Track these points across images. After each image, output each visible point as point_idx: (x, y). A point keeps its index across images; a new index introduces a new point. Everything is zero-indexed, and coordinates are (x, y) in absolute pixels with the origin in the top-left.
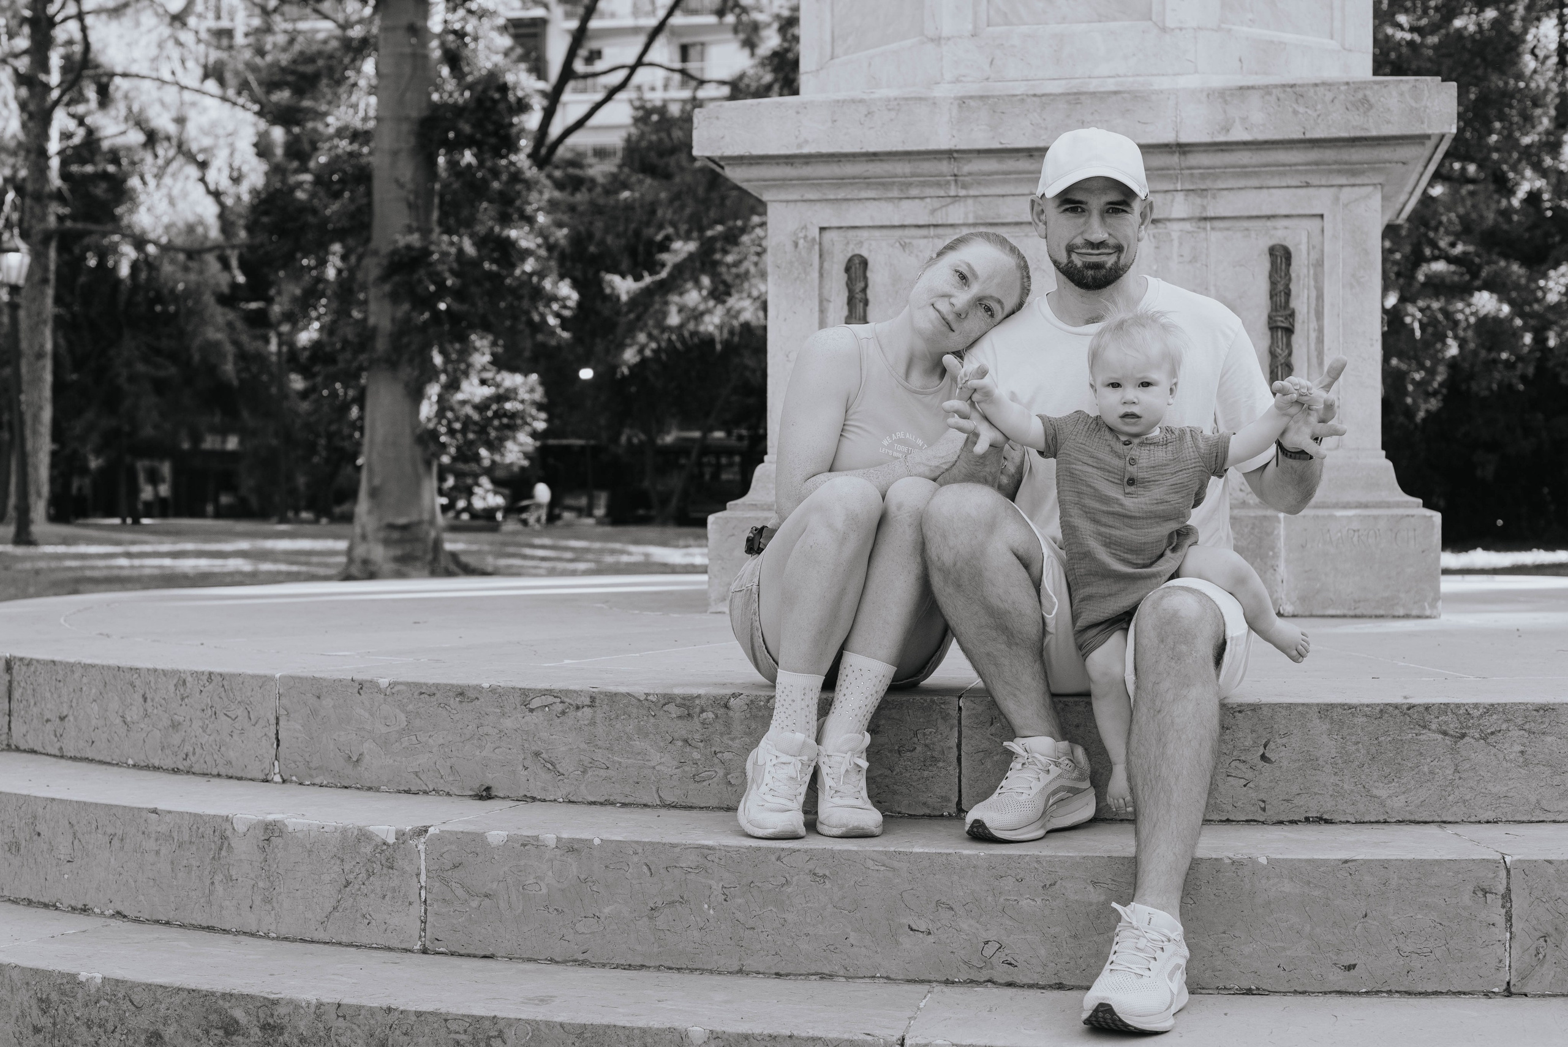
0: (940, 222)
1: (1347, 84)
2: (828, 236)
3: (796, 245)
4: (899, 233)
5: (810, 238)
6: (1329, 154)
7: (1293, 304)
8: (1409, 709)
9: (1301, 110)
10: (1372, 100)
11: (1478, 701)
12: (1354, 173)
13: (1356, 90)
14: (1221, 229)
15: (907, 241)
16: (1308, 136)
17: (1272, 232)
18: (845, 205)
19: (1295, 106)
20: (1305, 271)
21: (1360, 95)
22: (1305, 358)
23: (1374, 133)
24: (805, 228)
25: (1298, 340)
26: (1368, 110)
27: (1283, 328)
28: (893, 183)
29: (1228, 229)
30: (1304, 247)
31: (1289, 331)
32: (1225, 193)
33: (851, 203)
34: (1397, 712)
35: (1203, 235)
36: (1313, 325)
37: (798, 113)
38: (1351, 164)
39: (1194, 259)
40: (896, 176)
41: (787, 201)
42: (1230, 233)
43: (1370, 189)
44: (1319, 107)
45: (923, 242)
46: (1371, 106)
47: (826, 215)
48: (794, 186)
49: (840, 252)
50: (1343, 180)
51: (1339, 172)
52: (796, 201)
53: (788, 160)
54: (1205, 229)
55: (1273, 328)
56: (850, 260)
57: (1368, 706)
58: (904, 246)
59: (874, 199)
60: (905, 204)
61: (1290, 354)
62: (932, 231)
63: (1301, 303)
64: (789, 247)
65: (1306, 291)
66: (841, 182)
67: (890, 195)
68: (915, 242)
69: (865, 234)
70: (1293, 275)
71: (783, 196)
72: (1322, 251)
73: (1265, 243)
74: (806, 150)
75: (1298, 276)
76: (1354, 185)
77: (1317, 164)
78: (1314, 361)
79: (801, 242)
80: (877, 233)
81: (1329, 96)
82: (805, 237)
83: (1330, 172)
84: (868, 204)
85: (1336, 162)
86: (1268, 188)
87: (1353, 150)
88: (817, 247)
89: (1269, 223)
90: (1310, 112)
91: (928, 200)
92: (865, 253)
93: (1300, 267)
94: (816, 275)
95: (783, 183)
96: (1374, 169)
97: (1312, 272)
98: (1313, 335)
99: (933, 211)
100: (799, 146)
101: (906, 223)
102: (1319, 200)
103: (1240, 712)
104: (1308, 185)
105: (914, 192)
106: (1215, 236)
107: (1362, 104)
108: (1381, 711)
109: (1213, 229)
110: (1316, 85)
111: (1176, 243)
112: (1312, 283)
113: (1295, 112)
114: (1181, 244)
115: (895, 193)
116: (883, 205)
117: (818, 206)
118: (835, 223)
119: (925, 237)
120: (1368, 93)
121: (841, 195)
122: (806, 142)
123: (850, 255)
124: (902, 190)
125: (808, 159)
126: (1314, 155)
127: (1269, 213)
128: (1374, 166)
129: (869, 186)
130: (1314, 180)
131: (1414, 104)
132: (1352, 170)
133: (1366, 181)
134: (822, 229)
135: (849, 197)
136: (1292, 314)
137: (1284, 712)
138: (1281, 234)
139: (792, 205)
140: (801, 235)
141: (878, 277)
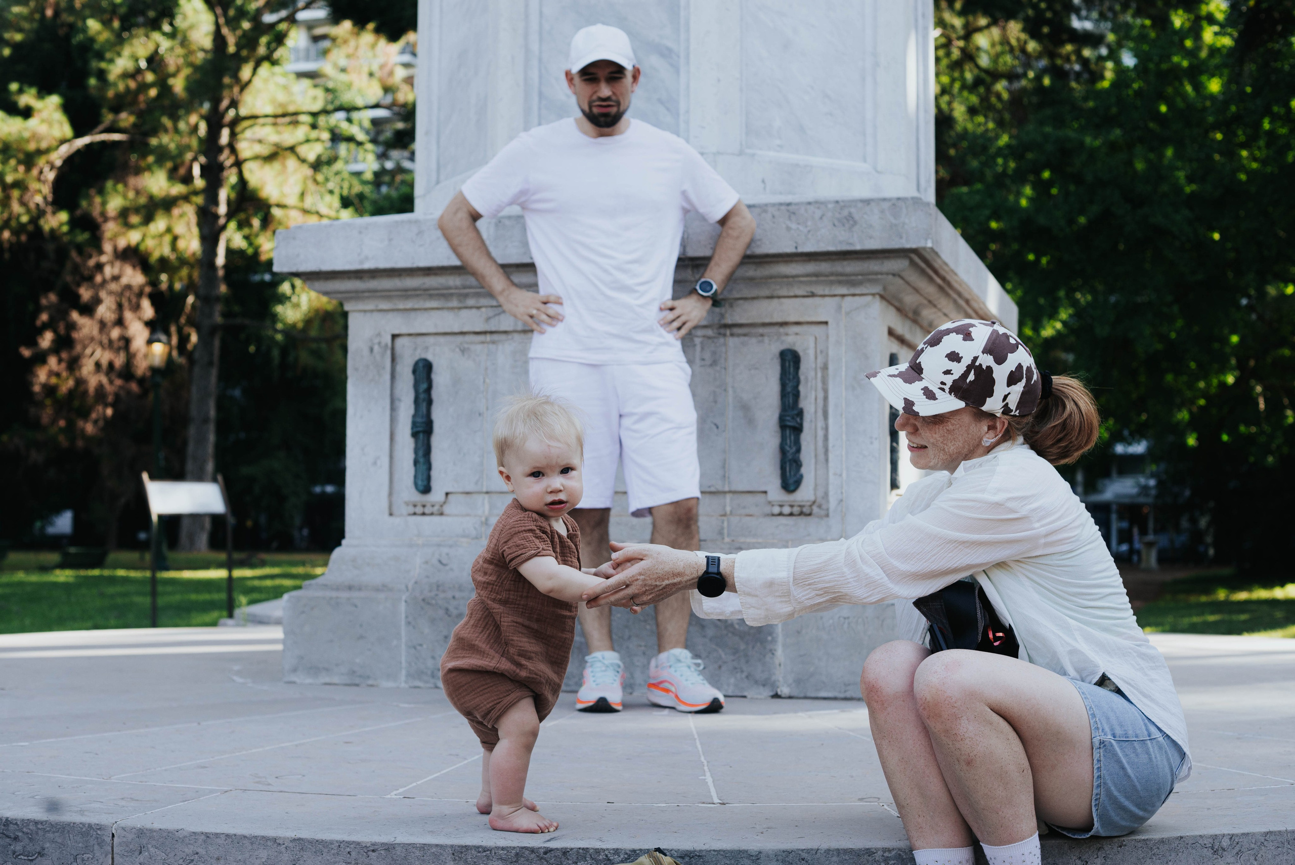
0: (493, 329)
1: (837, 202)
2: (399, 342)
3: (372, 350)
4: (460, 339)
5: (383, 344)
6: (824, 267)
7: (803, 404)
8: (545, 853)
9: (794, 226)
10: (857, 217)
11: (619, 847)
12: (853, 284)
13: (842, 208)
14: (739, 335)
15: (466, 346)
16: (800, 250)
17: (784, 338)
18: (413, 314)
19: (788, 223)
20: (812, 374)
21: (845, 213)
22: (813, 454)
23: (858, 247)
24: (379, 335)
25: (806, 438)
26: (853, 226)
27: (790, 427)
28: (452, 295)
29: (745, 335)
30: (811, 352)
31: (798, 430)
32: (741, 302)
33: (419, 313)
34: (533, 856)
35: (722, 340)
36: (820, 424)
37: (360, 232)
38: (847, 275)
39: (714, 363)
40: (449, 288)
41: (365, 311)
42: (746, 339)
43: (869, 298)
44: (809, 223)
45: (479, 348)
46: (855, 223)
47: (397, 324)
48: (368, 298)
49: (409, 355)
50: (844, 290)
51: (840, 283)
52: (372, 311)
53: (358, 274)
54: (725, 335)
55: (783, 425)
56: (416, 364)
57: (503, 849)
58: (463, 351)
59: (437, 309)
60: (464, 313)
61: (798, 450)
62: (488, 337)
63: (809, 403)
64: (366, 352)
65: (813, 393)
66: (406, 294)
67: (450, 304)
68: (473, 347)
69: (431, 340)
70: (802, 378)
71: (361, 306)
72: (827, 355)
73: (775, 348)
74: (367, 266)
75: (807, 379)
76: (854, 295)
77: (816, 275)
78: (821, 457)
79: (376, 348)
80: (442, 339)
81: (818, 213)
82: (379, 343)
83: (832, 283)
84: (433, 313)
85: (832, 274)
86: (779, 297)
87: (845, 263)
88: (389, 353)
89: (782, 330)
90: (801, 228)
91: (483, 310)
92: (430, 357)
93: (808, 369)
94: (387, 377)
95: (357, 295)
96: (870, 281)
97: (819, 375)
98: (820, 433)
99: (488, 319)
100: (361, 262)
101: (465, 329)
102: (823, 308)
103: (373, 851)
104: (813, 295)
105: (471, 302)
106: (732, 342)
107: (848, 220)
108: (517, 854)
109: (732, 335)
110: (809, 203)
111: (698, 348)
112: (820, 385)
113: (788, 229)
114: (702, 349)
115: (454, 303)
116: (445, 313)
117: (390, 315)
118: (404, 330)
119: (483, 343)
120: (853, 210)
121: (409, 304)
122: (367, 258)
123: (417, 358)
124: (460, 301)
125: (374, 273)
126: (811, 267)
127: (780, 320)
128: (868, 278)
129: (431, 297)
130: (819, 290)
131: (894, 221)
132: (850, 281)
133: (865, 291)
134: (394, 337)
135: (416, 306)
136: (800, 413)
137: (418, 853)
138: (793, 339)
139: (368, 315)
140: (376, 341)
141: (440, 379)
